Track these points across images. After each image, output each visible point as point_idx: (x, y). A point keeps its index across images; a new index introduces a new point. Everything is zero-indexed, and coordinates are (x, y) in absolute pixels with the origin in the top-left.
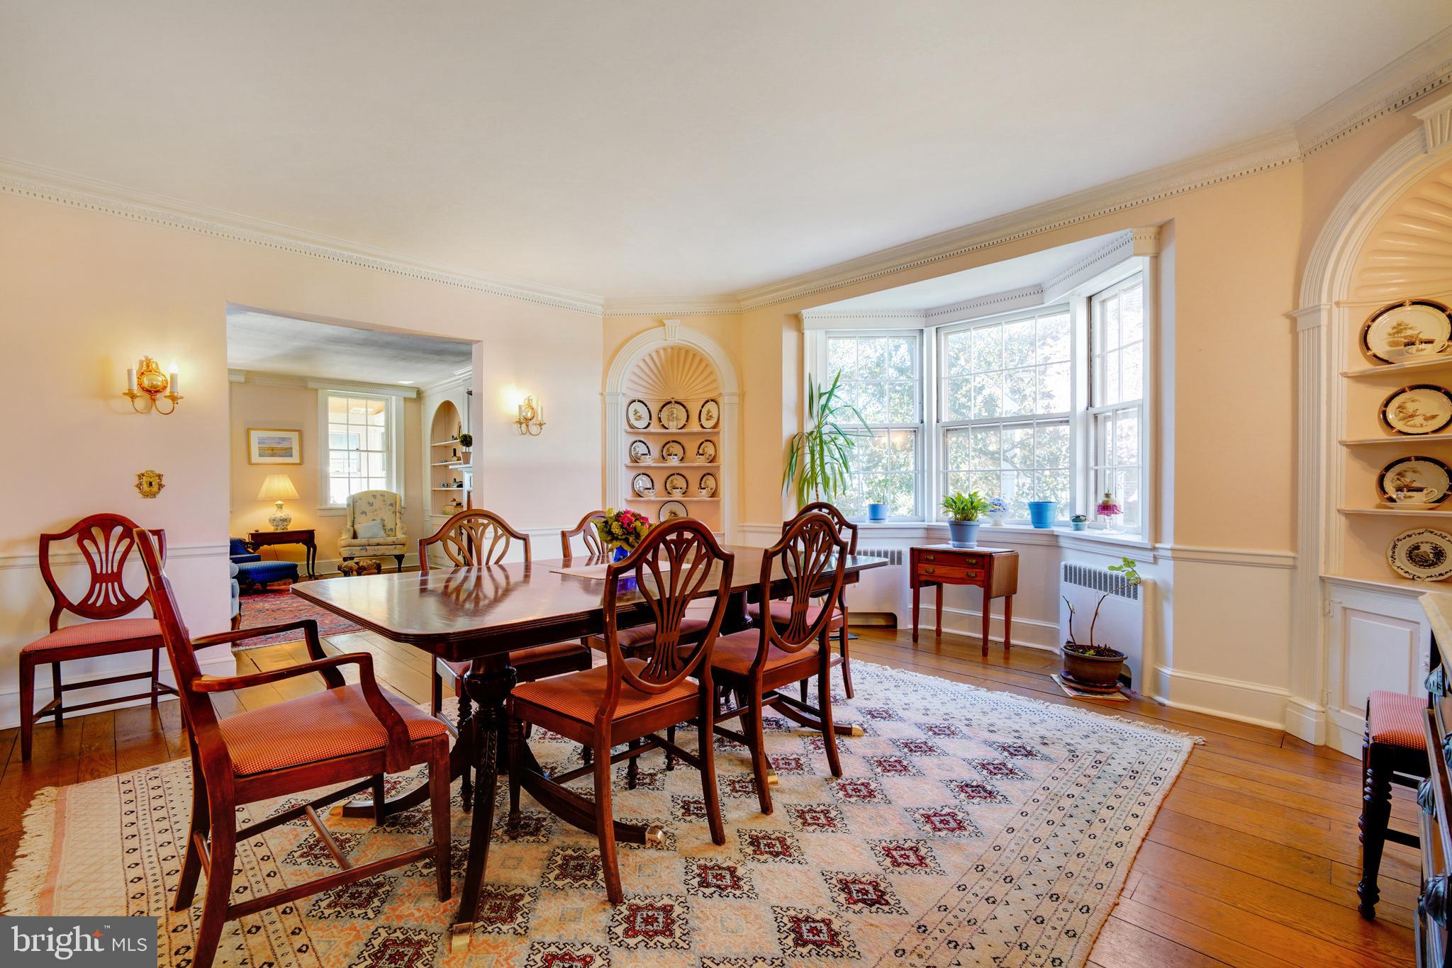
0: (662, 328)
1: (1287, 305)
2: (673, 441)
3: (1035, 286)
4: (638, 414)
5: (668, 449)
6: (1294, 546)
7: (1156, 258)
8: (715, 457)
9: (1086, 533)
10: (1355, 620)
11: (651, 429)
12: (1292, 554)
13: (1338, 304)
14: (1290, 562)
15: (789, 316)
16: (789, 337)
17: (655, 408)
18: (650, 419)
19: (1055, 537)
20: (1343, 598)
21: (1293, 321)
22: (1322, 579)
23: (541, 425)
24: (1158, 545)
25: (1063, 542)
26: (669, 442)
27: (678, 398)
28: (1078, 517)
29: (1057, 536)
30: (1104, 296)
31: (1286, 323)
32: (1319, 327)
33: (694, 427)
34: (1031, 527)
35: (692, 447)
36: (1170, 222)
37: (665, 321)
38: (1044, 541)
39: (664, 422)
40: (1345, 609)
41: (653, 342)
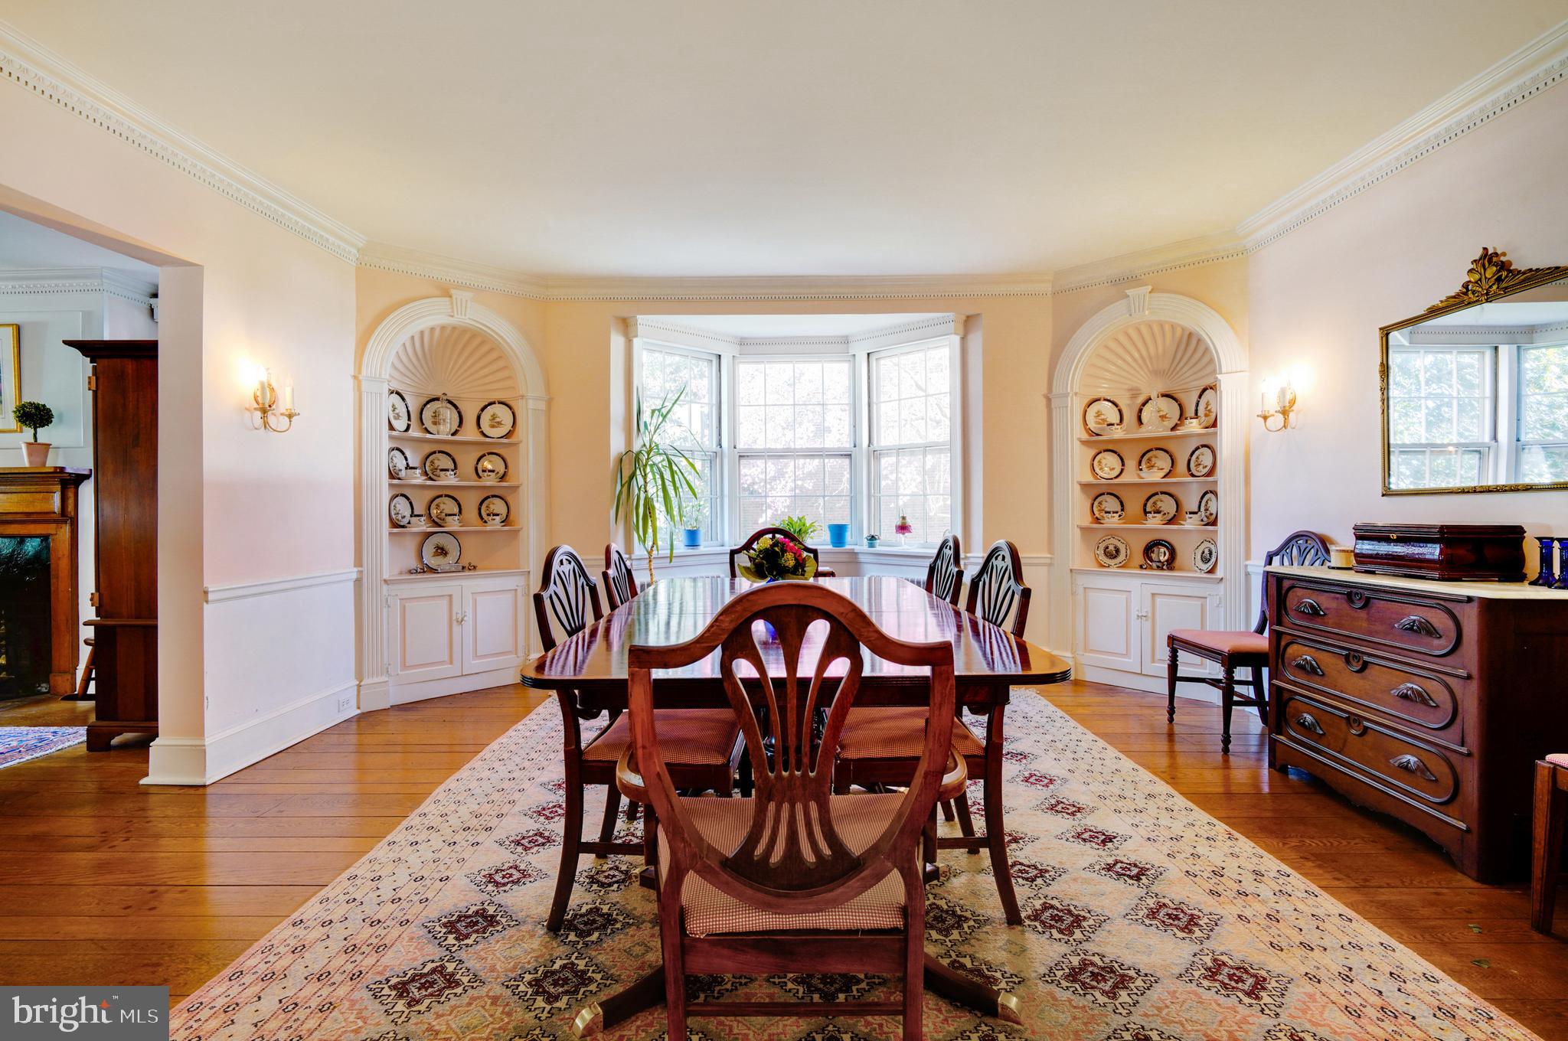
0: (447, 299)
1: (1045, 391)
2: (440, 452)
3: (842, 337)
4: (397, 411)
5: (432, 462)
6: (1051, 550)
7: (964, 339)
8: (505, 474)
9: (878, 549)
10: (1092, 595)
11: (413, 433)
12: (1049, 556)
13: (1076, 394)
14: (1048, 561)
15: (617, 318)
16: (617, 342)
17: (414, 405)
18: (409, 419)
19: (854, 554)
20: (1083, 581)
21: (1049, 400)
22: (1071, 570)
23: (290, 416)
24: (968, 555)
25: (862, 558)
26: (434, 453)
27: (451, 395)
28: (873, 537)
29: (857, 554)
30: (883, 354)
31: (1044, 401)
32: (1067, 407)
33: (470, 434)
34: (831, 547)
35: (467, 461)
36: (978, 315)
37: (453, 292)
38: (844, 558)
39: (428, 424)
40: (1085, 588)
41: (432, 316)
